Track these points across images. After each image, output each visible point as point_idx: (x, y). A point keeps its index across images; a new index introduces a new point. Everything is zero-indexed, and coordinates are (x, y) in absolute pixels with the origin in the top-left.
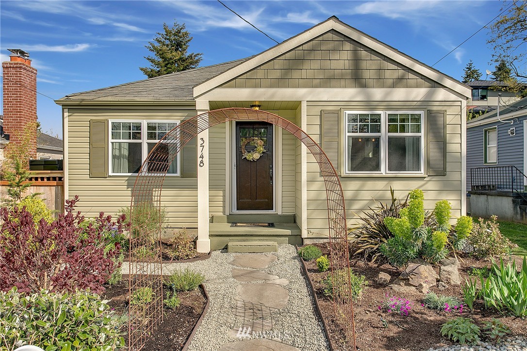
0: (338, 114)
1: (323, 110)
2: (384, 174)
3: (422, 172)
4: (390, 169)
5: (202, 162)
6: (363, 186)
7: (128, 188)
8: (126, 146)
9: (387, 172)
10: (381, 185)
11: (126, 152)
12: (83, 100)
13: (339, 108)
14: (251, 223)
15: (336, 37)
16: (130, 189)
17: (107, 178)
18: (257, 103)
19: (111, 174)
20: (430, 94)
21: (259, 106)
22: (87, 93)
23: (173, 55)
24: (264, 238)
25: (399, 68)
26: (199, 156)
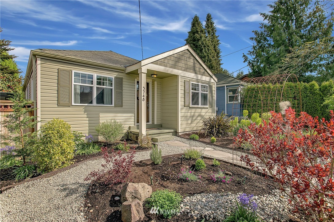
1: (185, 80)
3: (208, 106)
5: (144, 99)
9: (201, 106)
10: (199, 110)
13: (189, 80)
14: (150, 128)
16: (86, 114)
17: (70, 107)
19: (73, 104)
24: (158, 135)
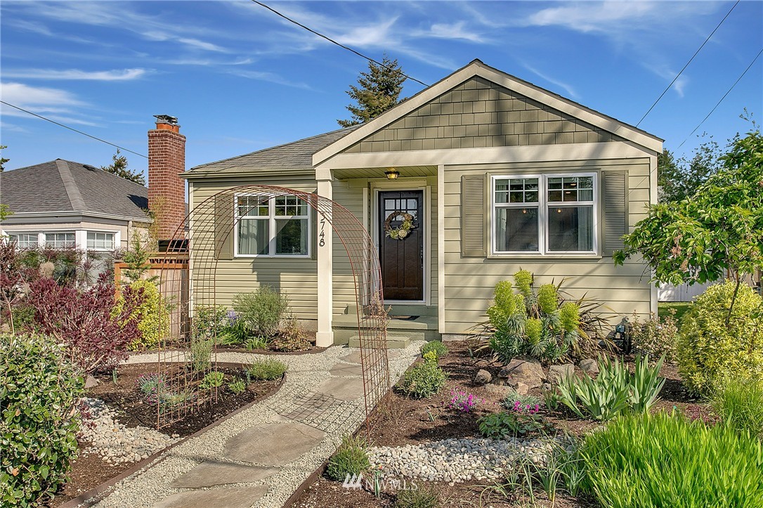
0: (482, 180)
1: (464, 176)
2: (543, 255)
3: (595, 253)
4: (551, 248)
5: (322, 241)
6: (508, 269)
7: (253, 272)
8: (255, 224)
9: (547, 252)
11: (254, 231)
12: (208, 172)
13: (484, 173)
15: (480, 85)
16: (255, 273)
17: (233, 261)
18: (393, 170)
19: (236, 255)
20: (598, 151)
21: (394, 173)
22: (214, 164)
23: (380, 103)
25: (563, 119)
26: (319, 234)
